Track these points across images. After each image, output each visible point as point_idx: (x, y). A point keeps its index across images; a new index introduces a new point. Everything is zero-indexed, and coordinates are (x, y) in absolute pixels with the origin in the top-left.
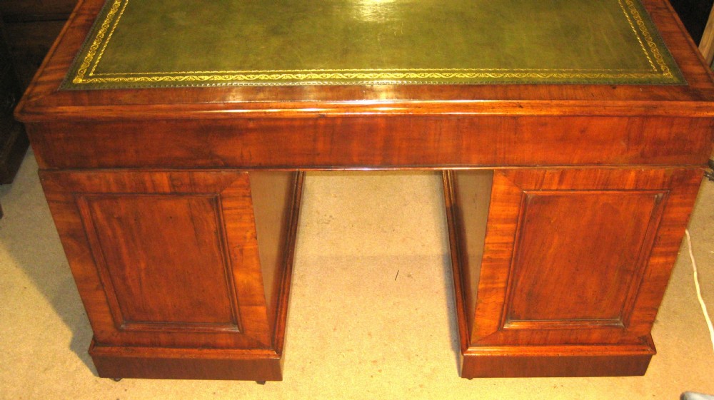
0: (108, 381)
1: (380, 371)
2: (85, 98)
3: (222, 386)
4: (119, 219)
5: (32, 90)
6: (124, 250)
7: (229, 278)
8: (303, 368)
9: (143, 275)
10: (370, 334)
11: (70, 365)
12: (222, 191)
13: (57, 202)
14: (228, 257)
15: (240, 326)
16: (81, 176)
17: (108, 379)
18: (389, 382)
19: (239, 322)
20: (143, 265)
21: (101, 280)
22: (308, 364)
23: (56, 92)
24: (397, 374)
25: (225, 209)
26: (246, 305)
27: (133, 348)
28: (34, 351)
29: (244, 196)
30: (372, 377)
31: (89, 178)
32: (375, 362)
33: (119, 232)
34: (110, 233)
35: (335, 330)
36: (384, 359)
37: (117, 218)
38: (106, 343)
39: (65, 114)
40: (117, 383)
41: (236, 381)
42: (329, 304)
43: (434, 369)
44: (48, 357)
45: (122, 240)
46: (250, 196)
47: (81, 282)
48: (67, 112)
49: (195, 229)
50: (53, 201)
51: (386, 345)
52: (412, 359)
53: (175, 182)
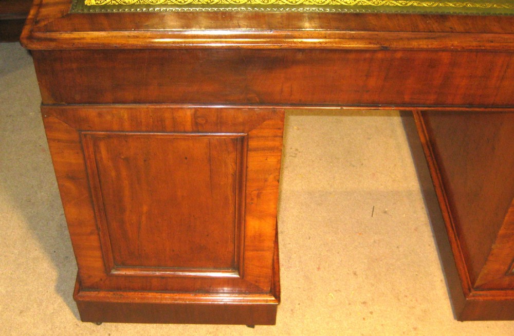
0: (90, 325)
1: (371, 313)
2: (105, 22)
3: (211, 330)
4: (127, 160)
5: (38, 12)
6: (127, 192)
7: (240, 222)
8: (292, 310)
9: (144, 218)
10: (355, 274)
11: (47, 307)
12: (250, 130)
13: (59, 141)
14: (244, 202)
15: (241, 271)
16: (90, 112)
17: (92, 323)
18: (382, 325)
19: (241, 268)
20: (145, 208)
21: (97, 225)
22: (297, 306)
23: (68, 15)
24: (388, 316)
25: (251, 150)
26: (253, 250)
27: (121, 293)
28: (7, 292)
29: (276, 136)
30: (364, 319)
31: (100, 115)
32: (364, 303)
33: (124, 173)
34: (113, 174)
35: (319, 269)
36: (373, 299)
37: (123, 159)
38: (93, 288)
39: (82, 41)
40: (99, 326)
41: (226, 325)
42: (309, 241)
43: (425, 311)
44: (22, 299)
45: (126, 183)
46: (282, 137)
47: (73, 226)
48: (84, 38)
49: (211, 171)
50: (54, 140)
51: (373, 285)
52: (402, 301)
53: (199, 120)
